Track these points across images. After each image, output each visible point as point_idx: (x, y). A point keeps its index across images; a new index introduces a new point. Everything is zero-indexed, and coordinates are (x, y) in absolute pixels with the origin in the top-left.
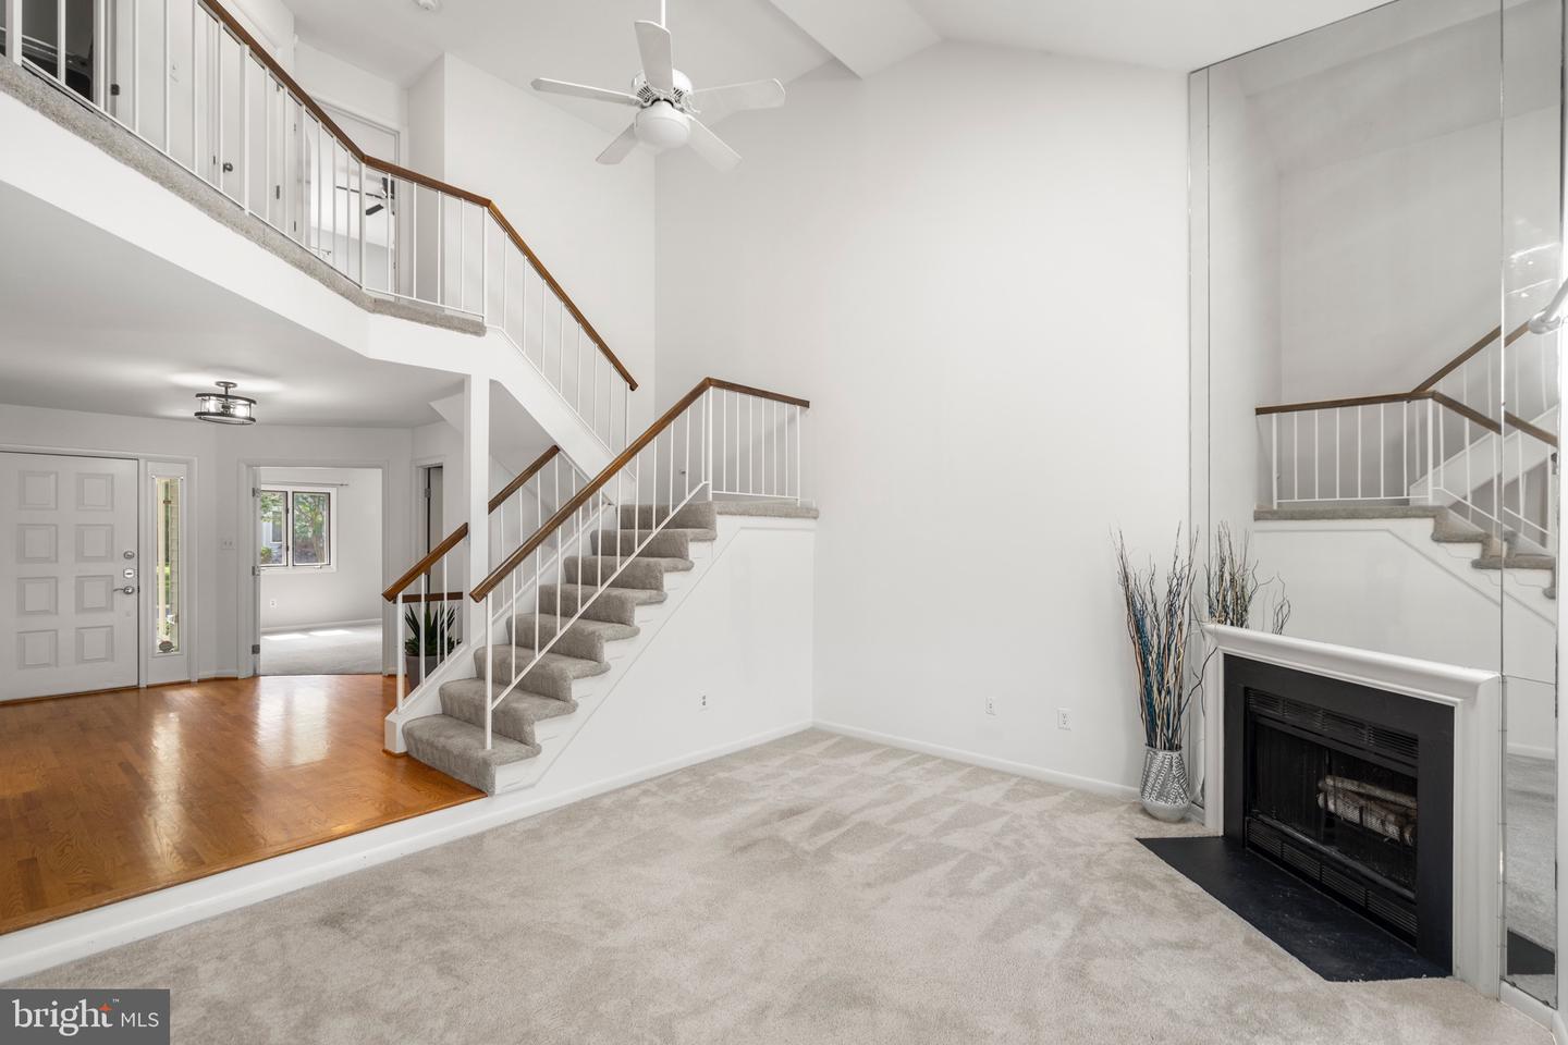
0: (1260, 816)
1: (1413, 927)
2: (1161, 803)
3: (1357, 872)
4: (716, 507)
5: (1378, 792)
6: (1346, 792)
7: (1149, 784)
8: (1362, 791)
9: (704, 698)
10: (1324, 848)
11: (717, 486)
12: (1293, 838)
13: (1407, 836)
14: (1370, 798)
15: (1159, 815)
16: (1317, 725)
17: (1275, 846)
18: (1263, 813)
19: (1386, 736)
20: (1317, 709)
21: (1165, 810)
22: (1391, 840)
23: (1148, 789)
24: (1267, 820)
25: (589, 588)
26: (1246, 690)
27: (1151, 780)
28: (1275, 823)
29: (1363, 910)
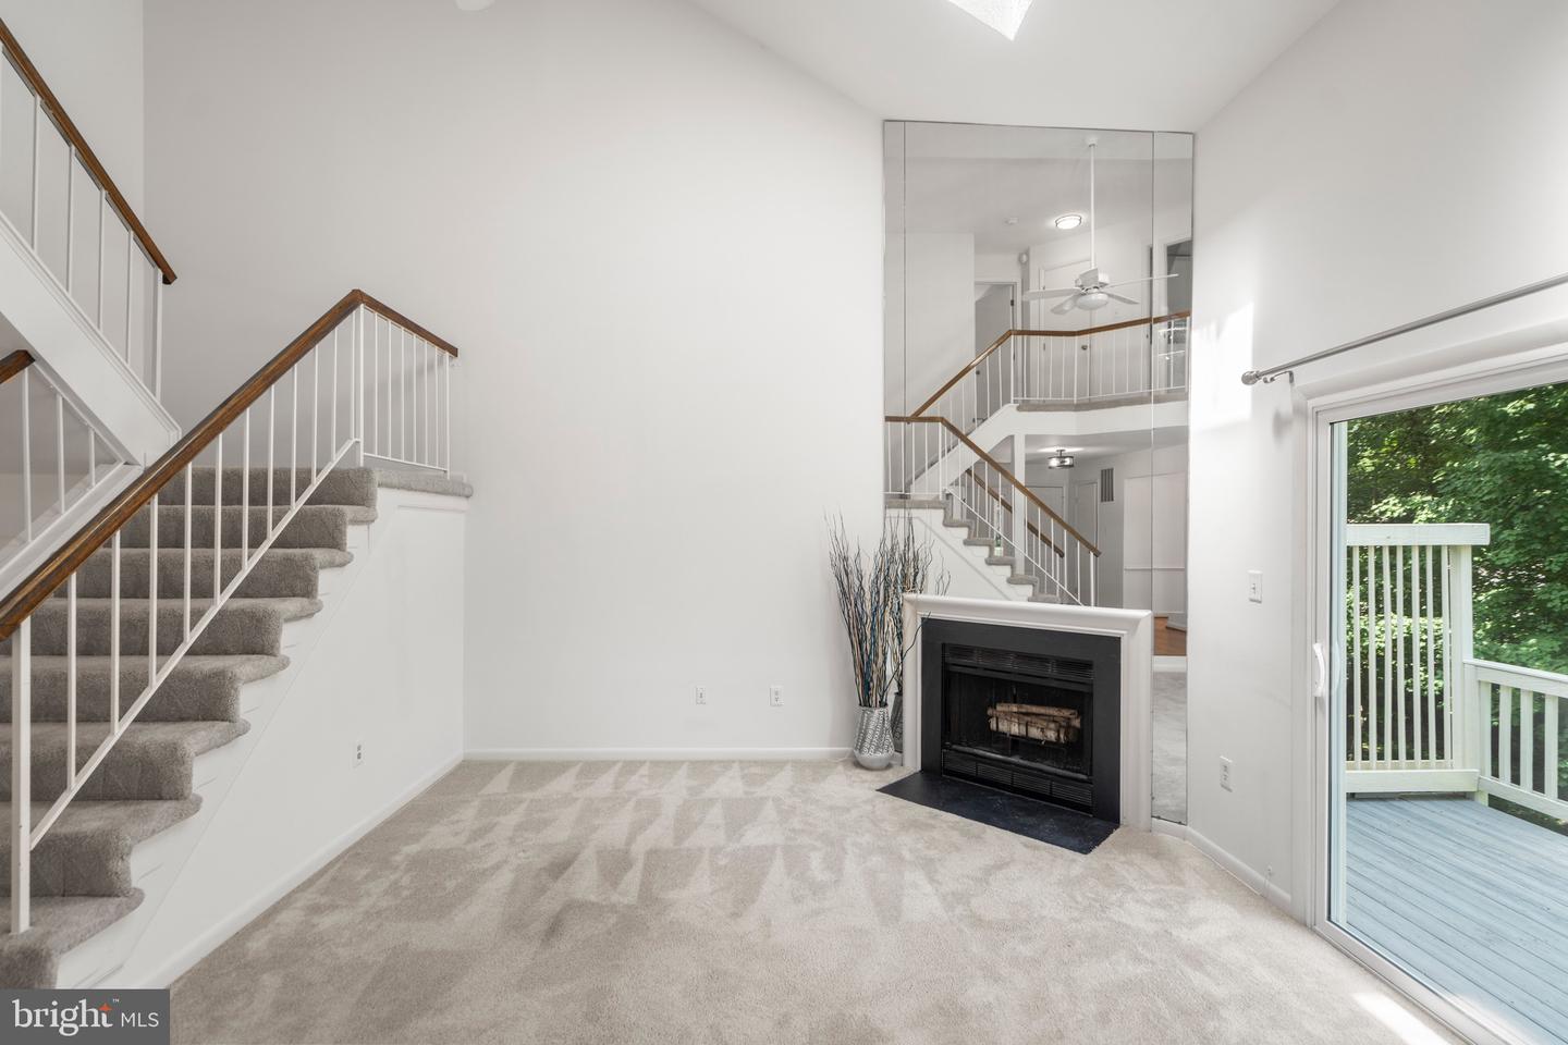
0: (954, 747)
1: (1088, 801)
2: (879, 755)
3: (1041, 770)
4: (377, 476)
5: (1035, 709)
6: (1012, 713)
7: (867, 740)
8: (1024, 710)
9: (359, 748)
10: (1010, 759)
11: (368, 448)
12: (985, 757)
13: (1062, 736)
14: (1027, 714)
15: (876, 765)
16: (1008, 665)
17: (970, 768)
18: (953, 744)
19: (1066, 664)
20: (1007, 653)
21: (881, 760)
22: (1051, 742)
23: (866, 745)
24: (960, 748)
25: (201, 603)
26: (944, 645)
27: (869, 736)
28: (967, 749)
29: (1050, 798)
